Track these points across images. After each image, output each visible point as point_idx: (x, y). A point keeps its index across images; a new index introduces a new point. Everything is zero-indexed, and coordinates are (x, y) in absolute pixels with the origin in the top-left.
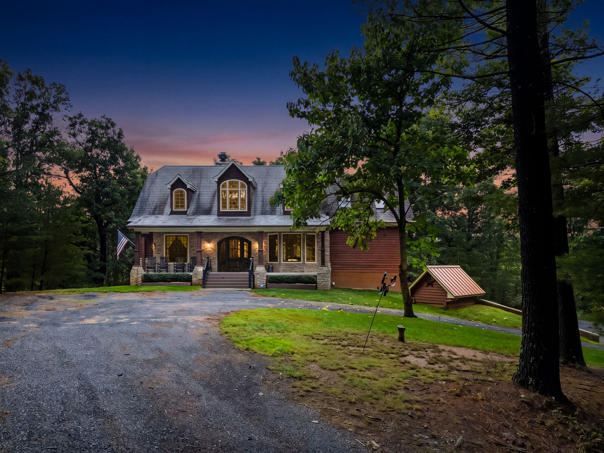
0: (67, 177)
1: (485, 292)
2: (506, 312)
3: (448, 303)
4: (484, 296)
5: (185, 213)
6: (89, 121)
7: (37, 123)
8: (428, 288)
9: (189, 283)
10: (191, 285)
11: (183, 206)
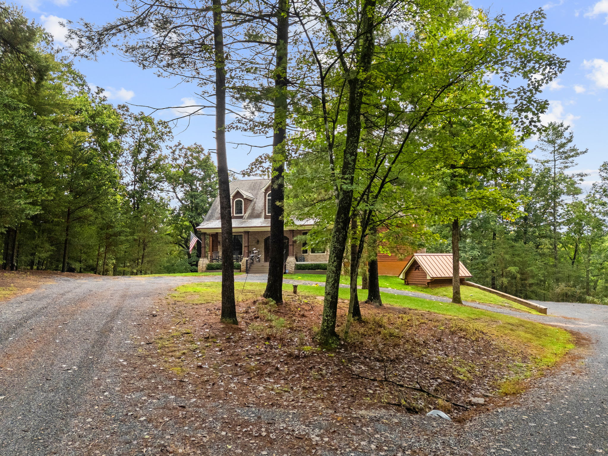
0: (175, 192)
1: (471, 275)
2: (482, 291)
3: (428, 283)
4: (470, 279)
5: (241, 217)
6: (187, 147)
7: (149, 152)
8: (416, 272)
9: (239, 270)
10: (241, 272)
11: (241, 213)
